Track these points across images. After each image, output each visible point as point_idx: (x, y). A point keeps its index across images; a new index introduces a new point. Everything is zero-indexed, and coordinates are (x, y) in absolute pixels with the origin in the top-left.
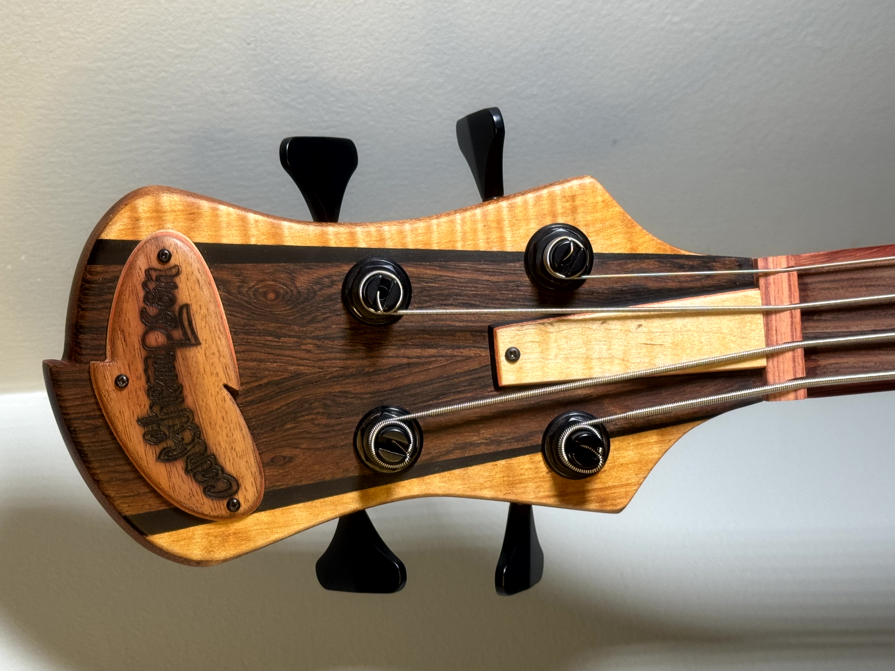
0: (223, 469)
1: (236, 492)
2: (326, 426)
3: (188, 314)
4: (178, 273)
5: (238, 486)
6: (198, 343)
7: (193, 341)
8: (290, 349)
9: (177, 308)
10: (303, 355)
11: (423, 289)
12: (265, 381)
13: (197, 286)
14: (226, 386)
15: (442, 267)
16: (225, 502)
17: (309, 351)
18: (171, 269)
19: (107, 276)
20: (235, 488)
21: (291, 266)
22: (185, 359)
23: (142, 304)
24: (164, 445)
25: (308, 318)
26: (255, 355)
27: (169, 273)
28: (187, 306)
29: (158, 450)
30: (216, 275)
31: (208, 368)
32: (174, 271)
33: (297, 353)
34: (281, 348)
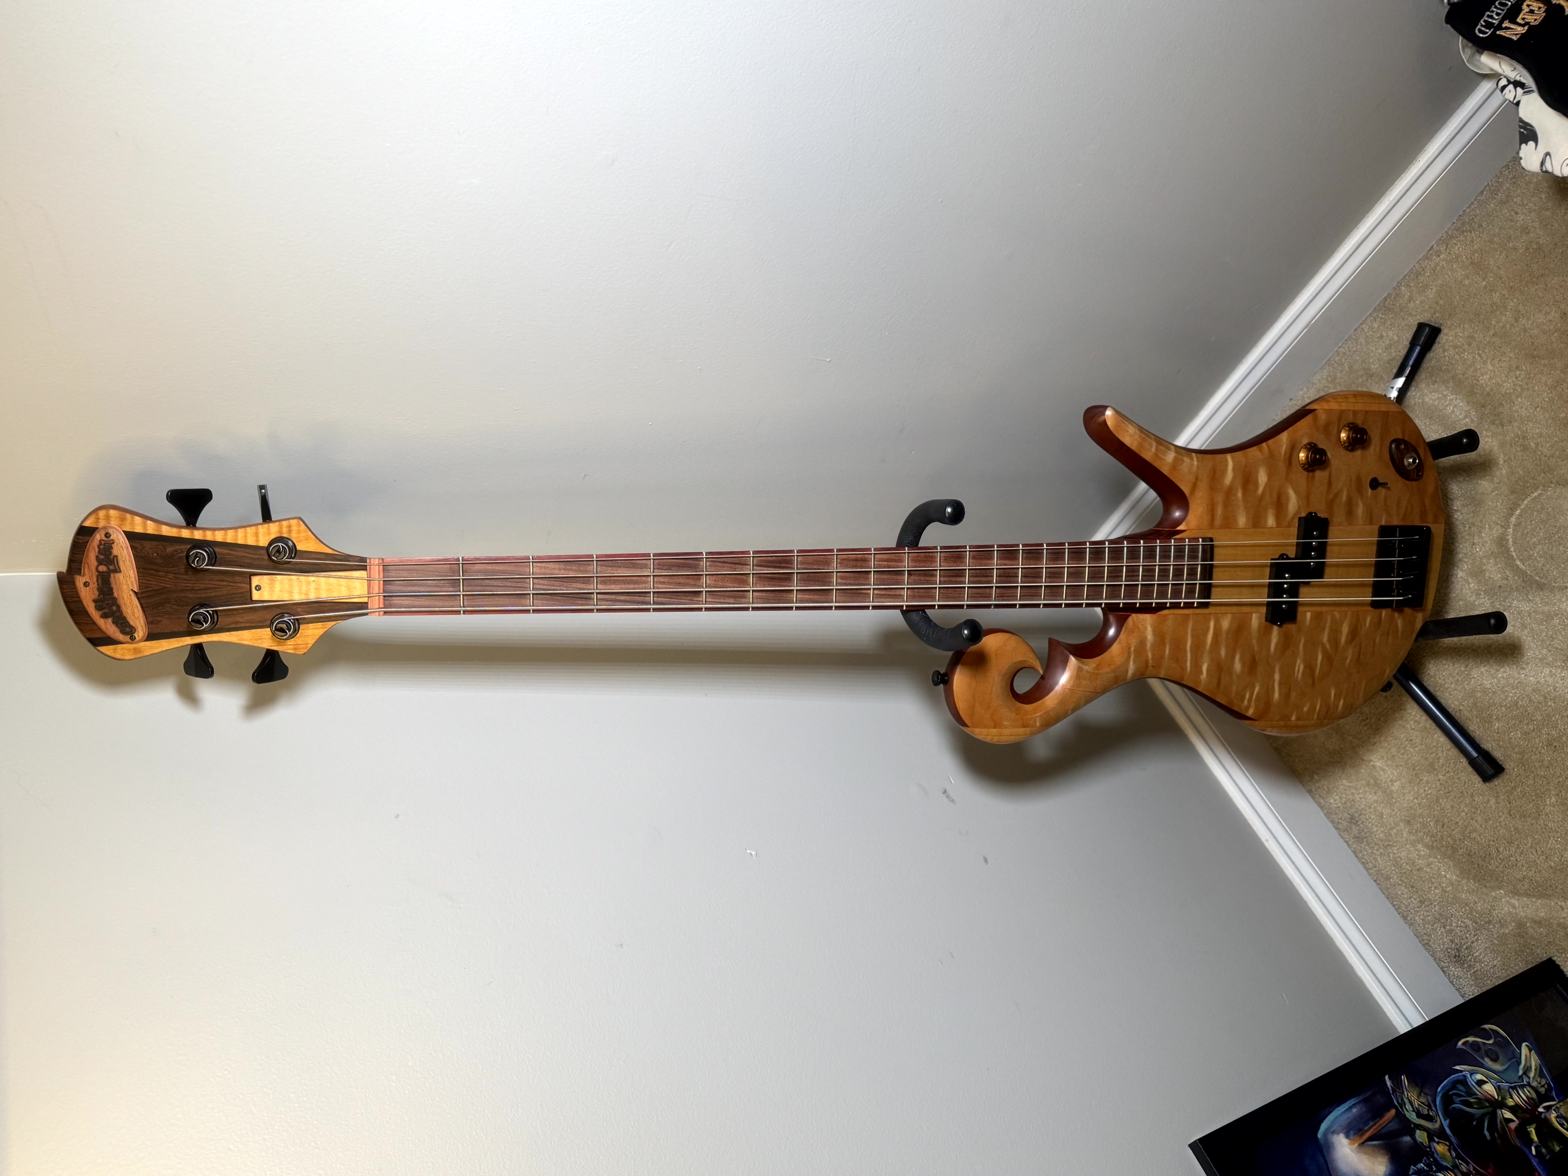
0: (129, 623)
1: (134, 633)
2: (176, 609)
3: (117, 559)
4: (113, 543)
5: (135, 630)
6: (120, 572)
7: (118, 571)
8: (162, 577)
9: (112, 557)
10: (168, 580)
11: (221, 558)
12: (151, 589)
13: (121, 549)
14: (132, 590)
15: (231, 550)
16: (129, 636)
17: (170, 579)
18: (110, 540)
19: (84, 541)
20: (134, 631)
21: (164, 543)
22: (114, 577)
23: (97, 554)
24: (103, 611)
25: (171, 565)
26: (147, 578)
27: (109, 542)
28: (116, 556)
29: (101, 613)
30: (131, 544)
31: (124, 582)
32: (112, 542)
33: (165, 579)
34: (158, 576)
